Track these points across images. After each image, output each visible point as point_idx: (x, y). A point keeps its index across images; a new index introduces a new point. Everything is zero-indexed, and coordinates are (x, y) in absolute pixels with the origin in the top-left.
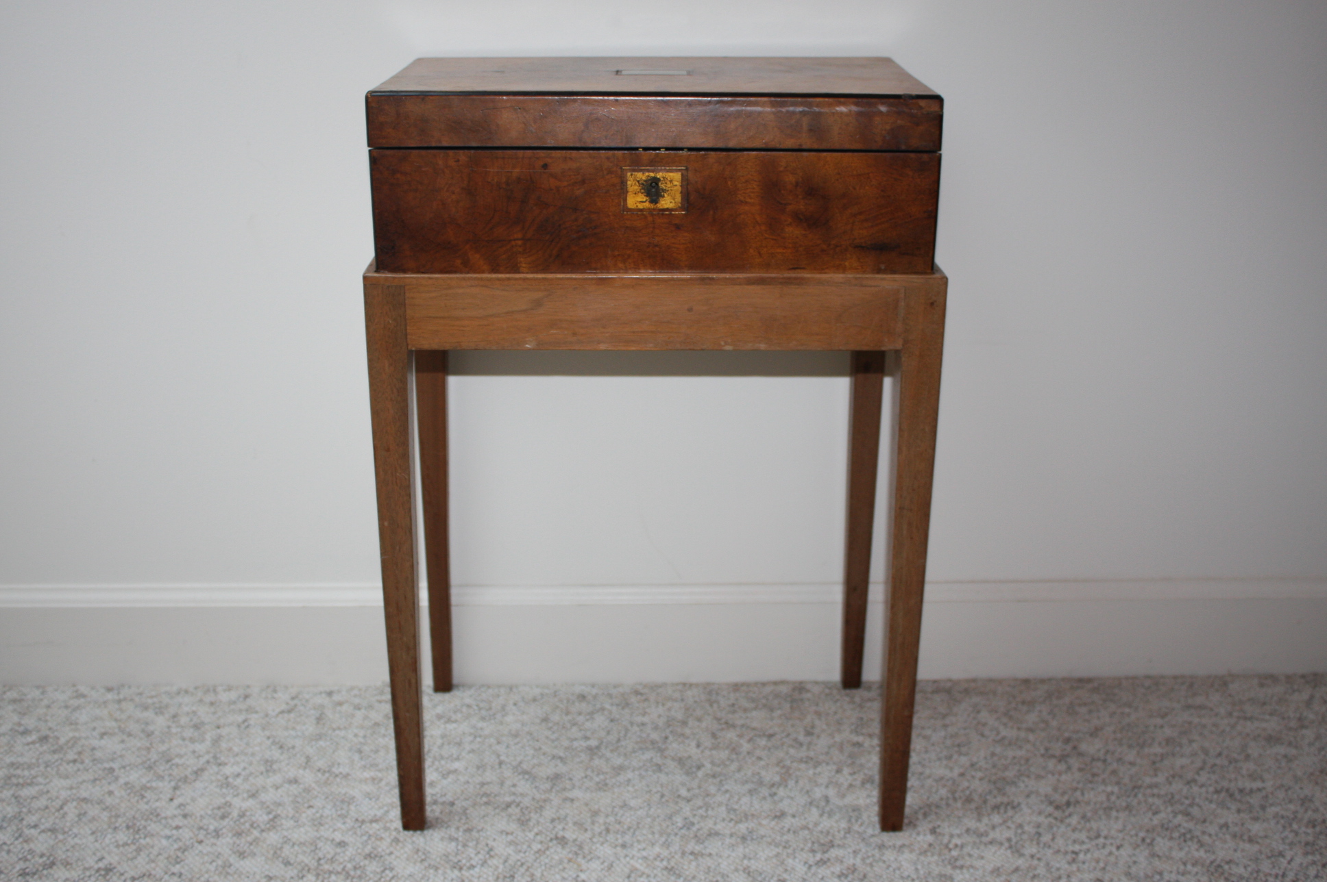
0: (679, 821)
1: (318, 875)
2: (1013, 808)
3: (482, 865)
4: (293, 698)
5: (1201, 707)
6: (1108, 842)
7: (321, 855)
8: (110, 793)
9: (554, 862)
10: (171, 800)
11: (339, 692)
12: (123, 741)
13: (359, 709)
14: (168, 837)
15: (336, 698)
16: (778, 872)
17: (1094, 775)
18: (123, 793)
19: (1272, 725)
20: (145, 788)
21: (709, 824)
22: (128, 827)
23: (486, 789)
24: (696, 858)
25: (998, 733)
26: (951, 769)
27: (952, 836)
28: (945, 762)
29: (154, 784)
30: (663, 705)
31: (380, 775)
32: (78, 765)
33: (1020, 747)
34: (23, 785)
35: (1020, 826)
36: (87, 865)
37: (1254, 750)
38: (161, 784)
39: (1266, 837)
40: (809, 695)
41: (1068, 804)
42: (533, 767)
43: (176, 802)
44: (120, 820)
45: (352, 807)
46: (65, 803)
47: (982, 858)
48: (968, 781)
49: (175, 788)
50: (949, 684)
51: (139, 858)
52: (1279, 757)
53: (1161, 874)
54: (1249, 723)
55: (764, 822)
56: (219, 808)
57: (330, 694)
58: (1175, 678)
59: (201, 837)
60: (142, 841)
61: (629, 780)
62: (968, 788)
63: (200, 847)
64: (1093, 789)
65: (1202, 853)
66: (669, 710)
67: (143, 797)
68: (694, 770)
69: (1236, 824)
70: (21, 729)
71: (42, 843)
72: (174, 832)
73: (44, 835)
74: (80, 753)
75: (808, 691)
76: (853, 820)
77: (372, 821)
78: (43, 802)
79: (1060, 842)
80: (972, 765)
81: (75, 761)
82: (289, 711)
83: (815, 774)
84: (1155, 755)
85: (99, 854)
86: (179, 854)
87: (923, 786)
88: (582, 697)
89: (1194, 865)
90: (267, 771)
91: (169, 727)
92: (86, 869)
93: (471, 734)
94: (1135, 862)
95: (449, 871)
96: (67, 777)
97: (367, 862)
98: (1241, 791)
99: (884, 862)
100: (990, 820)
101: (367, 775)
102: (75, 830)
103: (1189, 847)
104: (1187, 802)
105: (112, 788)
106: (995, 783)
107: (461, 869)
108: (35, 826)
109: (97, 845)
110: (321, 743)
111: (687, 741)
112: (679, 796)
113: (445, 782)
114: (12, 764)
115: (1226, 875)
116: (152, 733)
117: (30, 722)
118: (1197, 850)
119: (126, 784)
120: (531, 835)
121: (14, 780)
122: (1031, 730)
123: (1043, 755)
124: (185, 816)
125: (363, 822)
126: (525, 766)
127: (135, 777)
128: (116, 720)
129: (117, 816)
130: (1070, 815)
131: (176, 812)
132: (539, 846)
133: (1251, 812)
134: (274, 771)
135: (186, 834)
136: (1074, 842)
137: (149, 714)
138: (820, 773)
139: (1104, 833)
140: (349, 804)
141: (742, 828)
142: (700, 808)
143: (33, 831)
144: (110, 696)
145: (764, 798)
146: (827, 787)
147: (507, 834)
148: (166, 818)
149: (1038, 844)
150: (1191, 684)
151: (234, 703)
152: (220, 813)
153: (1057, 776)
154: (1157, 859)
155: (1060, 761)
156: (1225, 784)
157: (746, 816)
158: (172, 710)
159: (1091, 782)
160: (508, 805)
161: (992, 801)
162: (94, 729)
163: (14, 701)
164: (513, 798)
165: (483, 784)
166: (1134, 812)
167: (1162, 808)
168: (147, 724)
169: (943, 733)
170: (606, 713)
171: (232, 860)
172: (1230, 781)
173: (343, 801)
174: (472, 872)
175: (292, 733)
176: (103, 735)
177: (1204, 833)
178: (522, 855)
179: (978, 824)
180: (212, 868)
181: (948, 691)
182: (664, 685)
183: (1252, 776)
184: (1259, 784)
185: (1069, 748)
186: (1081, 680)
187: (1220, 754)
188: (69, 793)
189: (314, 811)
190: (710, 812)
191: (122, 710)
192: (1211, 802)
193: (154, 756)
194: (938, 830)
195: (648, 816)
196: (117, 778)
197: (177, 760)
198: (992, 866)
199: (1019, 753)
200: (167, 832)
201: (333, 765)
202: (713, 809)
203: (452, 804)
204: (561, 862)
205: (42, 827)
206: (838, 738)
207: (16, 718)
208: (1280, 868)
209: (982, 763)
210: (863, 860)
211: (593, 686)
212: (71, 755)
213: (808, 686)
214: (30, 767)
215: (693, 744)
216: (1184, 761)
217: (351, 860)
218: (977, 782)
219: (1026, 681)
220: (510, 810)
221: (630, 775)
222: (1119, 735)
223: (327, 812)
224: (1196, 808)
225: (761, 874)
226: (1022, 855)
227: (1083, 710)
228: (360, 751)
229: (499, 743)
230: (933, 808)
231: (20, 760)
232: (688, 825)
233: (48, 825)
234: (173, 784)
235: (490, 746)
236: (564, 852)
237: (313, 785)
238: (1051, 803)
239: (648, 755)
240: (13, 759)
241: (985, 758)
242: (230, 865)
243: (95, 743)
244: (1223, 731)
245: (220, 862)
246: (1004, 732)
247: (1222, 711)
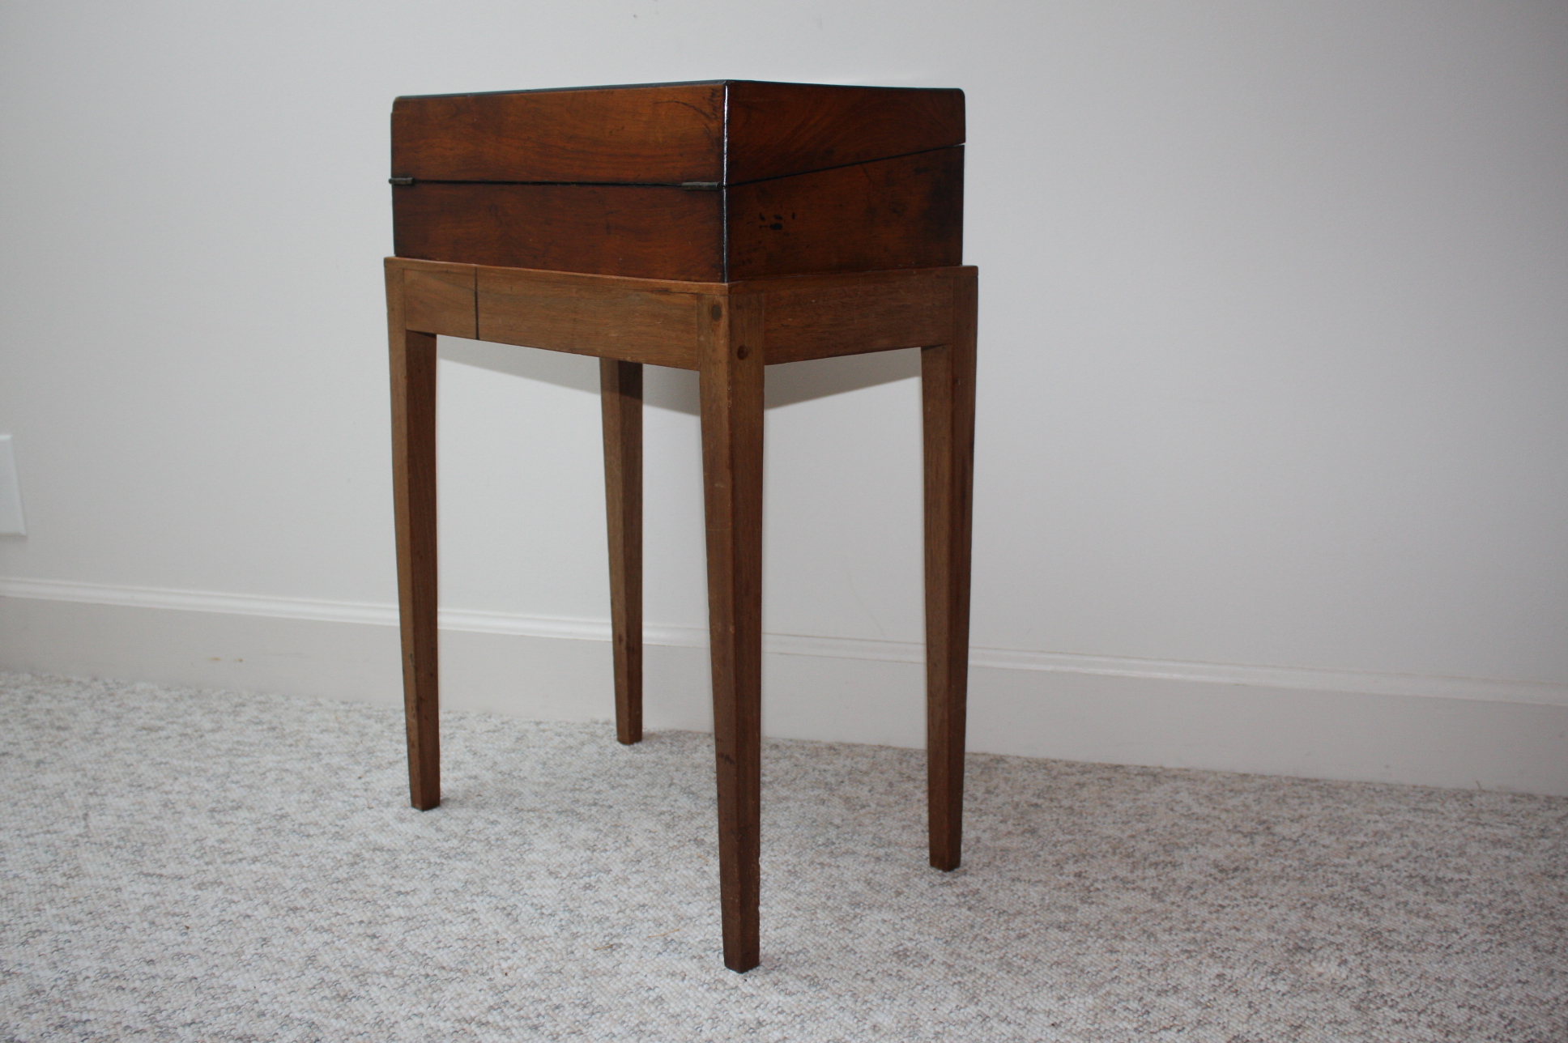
0: (821, 840)
1: (460, 841)
2: (1174, 866)
3: (615, 850)
4: (503, 723)
5: (1431, 811)
6: (1263, 902)
7: (471, 827)
8: (310, 768)
9: (684, 855)
10: (360, 778)
11: (548, 723)
12: (338, 737)
13: (560, 736)
14: (344, 802)
15: (541, 727)
16: (899, 885)
17: (1276, 851)
18: (321, 770)
19: (1508, 832)
20: (341, 768)
21: (851, 845)
22: (314, 792)
23: (648, 800)
24: (823, 868)
25: (1189, 809)
26: (1123, 831)
27: (1096, 880)
28: (1120, 825)
29: (350, 767)
30: (852, 759)
31: (554, 781)
32: (293, 749)
33: (1208, 822)
34: (239, 756)
35: (1174, 880)
36: (267, 811)
37: (1473, 849)
38: (356, 767)
39: (1446, 916)
40: (1006, 766)
41: (1236, 869)
42: (701, 790)
43: (363, 780)
44: (309, 786)
45: (517, 800)
46: (270, 770)
47: (1119, 899)
48: (1137, 842)
49: (367, 772)
50: (1159, 770)
51: (313, 812)
52: (1500, 857)
53: (1308, 932)
54: (1480, 828)
55: (905, 850)
56: (398, 788)
57: (538, 724)
58: (1415, 787)
59: (373, 805)
60: (321, 802)
61: (788, 807)
62: (1133, 847)
63: (368, 811)
64: (1270, 861)
65: (1365, 921)
66: (857, 763)
67: (337, 773)
68: (858, 807)
69: (1418, 904)
70: (258, 720)
71: (236, 793)
72: (352, 799)
73: (241, 789)
74: (297, 741)
75: (1006, 762)
76: (998, 857)
77: (529, 811)
78: (252, 768)
79: (1210, 897)
80: (1148, 830)
81: (291, 745)
82: (494, 731)
83: (977, 821)
84: (1357, 842)
85: (280, 806)
86: (349, 814)
87: (1086, 840)
88: (777, 747)
89: (1349, 929)
90: (454, 768)
91: (383, 732)
92: (264, 813)
93: (654, 762)
94: (1284, 920)
95: (582, 851)
96: (280, 755)
97: (510, 837)
98: (1438, 879)
99: (1012, 890)
100: (1144, 873)
101: (542, 780)
102: (268, 789)
103: (1353, 915)
104: (1372, 881)
105: (312, 765)
106: (1164, 846)
107: (594, 851)
108: (237, 782)
109: (282, 800)
110: (513, 755)
111: (861, 786)
112: (831, 823)
113: (612, 791)
114: (238, 742)
115: (1382, 940)
116: (367, 734)
117: (266, 717)
118: (1361, 918)
119: (327, 764)
120: (672, 835)
121: (234, 752)
122: (1227, 811)
123: (1229, 831)
124: (366, 790)
125: (522, 810)
126: (693, 789)
127: (335, 761)
128: (339, 723)
129: (309, 783)
130: (1233, 878)
131: (359, 786)
132: (676, 843)
133: (1440, 895)
134: (460, 769)
135: (361, 802)
136: (1226, 897)
137: (371, 722)
138: (983, 821)
139: (1265, 894)
140: (515, 797)
141: (881, 852)
142: (848, 833)
143: (233, 785)
144: (342, 707)
145: (916, 833)
146: (984, 831)
147: (650, 832)
148: (349, 789)
149: (1185, 895)
150: (1430, 794)
151: (450, 721)
152: (397, 792)
153: (1235, 847)
154: (1310, 920)
155: (1245, 836)
156: (1423, 872)
157: (890, 843)
158: (391, 721)
159: (1270, 855)
160: (662, 813)
161: (1153, 858)
162: (318, 727)
163: (260, 703)
164: (669, 808)
165: (646, 797)
166: (1306, 883)
167: (1339, 883)
168: (364, 727)
169: (1131, 804)
170: (793, 759)
171: (391, 823)
172: (1431, 870)
173: (511, 795)
174: (603, 854)
175: (490, 746)
176: (322, 732)
177: (1376, 906)
178: (656, 847)
179: (1129, 874)
180: (372, 826)
181: (1155, 776)
182: (862, 745)
183: (1458, 869)
184: (1464, 876)
185: (1261, 828)
186: (1306, 780)
187: (1431, 849)
188: (276, 765)
189: (481, 798)
190: (855, 837)
191: (347, 717)
192: (1399, 884)
193: (360, 748)
194: (1084, 874)
195: (792, 833)
196: (320, 760)
197: (379, 754)
198: (1125, 905)
199: (1205, 826)
200: (346, 798)
201: (515, 770)
202: (859, 835)
203: (611, 807)
204: (691, 856)
205: (242, 784)
206: (1016, 799)
207: (256, 713)
208: (1447, 941)
209: (1160, 831)
210: (990, 887)
211: (791, 740)
212: (290, 741)
213: (1008, 760)
214: (251, 745)
215: (866, 789)
216: (1386, 850)
217: (496, 834)
218: (1146, 843)
219: (1245, 776)
220: (662, 817)
221: (791, 804)
222: (1322, 824)
223: (493, 800)
224: (1379, 886)
225: (880, 885)
226: (1163, 901)
227: (1296, 801)
228: (545, 764)
229: (677, 770)
230: (1087, 858)
231: (246, 740)
232: (829, 843)
233: (247, 783)
234: (367, 768)
235: (668, 772)
236: (698, 850)
237: (490, 782)
238: (1216, 866)
239: (816, 792)
240: (240, 739)
241: (1165, 827)
242: (388, 826)
243: (314, 736)
244: (1446, 831)
245: (380, 823)
246: (1196, 809)
247: (1454, 816)
